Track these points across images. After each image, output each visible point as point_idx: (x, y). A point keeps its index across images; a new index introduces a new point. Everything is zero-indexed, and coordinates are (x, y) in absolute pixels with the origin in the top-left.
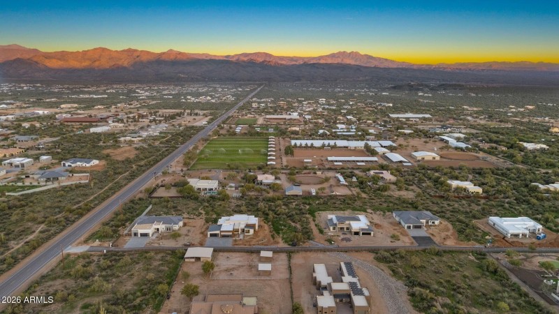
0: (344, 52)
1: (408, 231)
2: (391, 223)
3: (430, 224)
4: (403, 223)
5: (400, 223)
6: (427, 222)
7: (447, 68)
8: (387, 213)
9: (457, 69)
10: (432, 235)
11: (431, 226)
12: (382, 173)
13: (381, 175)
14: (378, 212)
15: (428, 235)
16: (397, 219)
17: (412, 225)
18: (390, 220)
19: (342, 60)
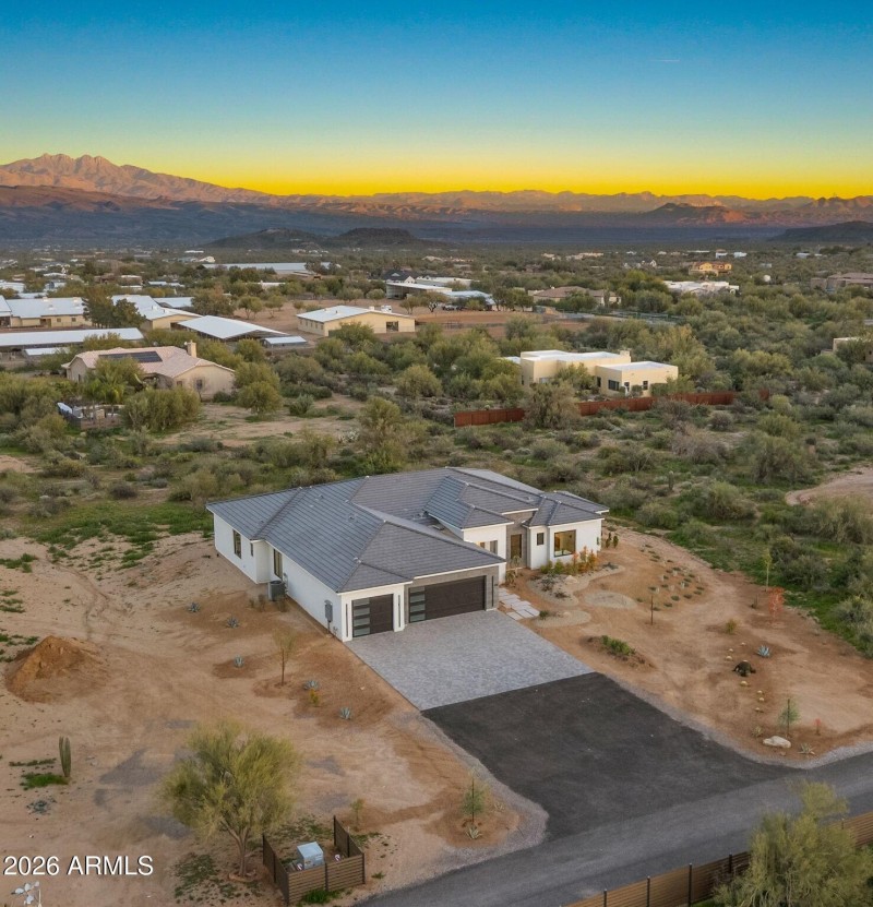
0: (60, 157)
1: (371, 655)
2: (195, 613)
3: (538, 555)
4: (308, 590)
5: (280, 596)
6: (518, 546)
7: (357, 204)
8: (167, 542)
9: (381, 207)
10: (615, 649)
11: (549, 571)
12: (155, 358)
13: (149, 368)
14: (86, 549)
15: (581, 665)
16: (253, 565)
17: (398, 591)
18: (191, 590)
19: (57, 181)
